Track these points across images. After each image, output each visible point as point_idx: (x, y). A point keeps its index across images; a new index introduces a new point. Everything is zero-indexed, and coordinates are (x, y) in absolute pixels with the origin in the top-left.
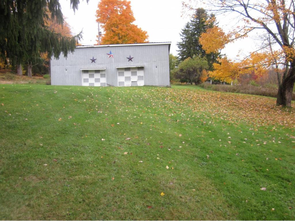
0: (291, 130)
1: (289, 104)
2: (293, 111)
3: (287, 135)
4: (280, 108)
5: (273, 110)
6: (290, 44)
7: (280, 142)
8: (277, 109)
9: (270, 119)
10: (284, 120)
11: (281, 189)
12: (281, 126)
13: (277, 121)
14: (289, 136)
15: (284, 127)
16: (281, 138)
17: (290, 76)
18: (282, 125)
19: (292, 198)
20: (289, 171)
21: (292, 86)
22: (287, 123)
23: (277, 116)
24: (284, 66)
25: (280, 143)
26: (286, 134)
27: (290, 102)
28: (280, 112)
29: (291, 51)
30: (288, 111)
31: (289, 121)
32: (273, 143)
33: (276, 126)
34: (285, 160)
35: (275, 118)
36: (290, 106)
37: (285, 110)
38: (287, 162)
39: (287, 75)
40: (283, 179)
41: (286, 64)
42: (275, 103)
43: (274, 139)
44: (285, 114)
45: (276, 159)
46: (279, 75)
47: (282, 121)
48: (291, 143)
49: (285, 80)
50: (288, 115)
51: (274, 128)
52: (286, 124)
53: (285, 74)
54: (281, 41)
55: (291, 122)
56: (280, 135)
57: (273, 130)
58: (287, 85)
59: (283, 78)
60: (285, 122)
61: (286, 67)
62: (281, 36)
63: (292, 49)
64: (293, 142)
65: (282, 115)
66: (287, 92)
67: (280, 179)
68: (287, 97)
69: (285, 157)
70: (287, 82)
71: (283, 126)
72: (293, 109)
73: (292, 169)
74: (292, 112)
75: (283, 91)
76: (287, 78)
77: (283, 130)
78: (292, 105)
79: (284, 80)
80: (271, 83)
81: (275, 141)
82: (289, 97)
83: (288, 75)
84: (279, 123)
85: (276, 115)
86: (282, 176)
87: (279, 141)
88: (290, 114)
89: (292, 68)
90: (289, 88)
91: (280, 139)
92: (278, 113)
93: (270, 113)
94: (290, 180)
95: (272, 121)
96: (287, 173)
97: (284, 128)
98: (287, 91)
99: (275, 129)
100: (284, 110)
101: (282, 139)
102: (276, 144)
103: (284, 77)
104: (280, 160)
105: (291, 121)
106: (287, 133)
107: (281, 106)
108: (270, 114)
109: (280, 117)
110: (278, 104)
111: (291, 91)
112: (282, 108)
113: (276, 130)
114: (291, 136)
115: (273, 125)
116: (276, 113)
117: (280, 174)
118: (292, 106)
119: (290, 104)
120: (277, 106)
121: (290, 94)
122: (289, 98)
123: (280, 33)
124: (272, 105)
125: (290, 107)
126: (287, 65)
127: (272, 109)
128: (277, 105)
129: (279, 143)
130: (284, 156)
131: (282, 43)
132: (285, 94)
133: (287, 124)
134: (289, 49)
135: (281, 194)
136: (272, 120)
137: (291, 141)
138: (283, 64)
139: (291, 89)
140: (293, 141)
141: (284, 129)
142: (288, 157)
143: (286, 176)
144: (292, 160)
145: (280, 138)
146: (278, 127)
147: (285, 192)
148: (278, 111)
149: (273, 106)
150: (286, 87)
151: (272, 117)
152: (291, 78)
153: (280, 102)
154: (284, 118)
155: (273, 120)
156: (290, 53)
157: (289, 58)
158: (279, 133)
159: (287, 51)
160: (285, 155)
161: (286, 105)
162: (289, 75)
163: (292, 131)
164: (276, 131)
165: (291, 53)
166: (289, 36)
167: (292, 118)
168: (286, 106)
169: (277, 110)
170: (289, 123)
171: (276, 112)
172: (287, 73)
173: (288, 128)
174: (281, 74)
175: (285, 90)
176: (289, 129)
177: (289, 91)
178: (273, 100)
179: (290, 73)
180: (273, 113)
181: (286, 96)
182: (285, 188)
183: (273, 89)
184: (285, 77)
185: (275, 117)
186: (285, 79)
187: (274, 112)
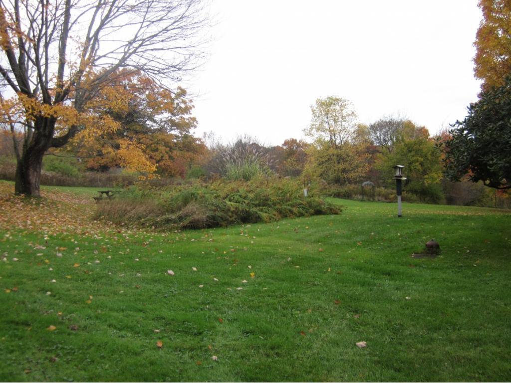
0: (37, 235)
1: (37, 191)
2: (44, 203)
3: (30, 245)
4: (22, 199)
5: (10, 202)
6: (32, 92)
7: (16, 259)
8: (16, 201)
9: (3, 220)
10: (28, 219)
11: (13, 343)
12: (21, 231)
13: (15, 223)
14: (33, 246)
15: (26, 232)
16: (19, 251)
17: (35, 145)
18: (23, 228)
19: (30, 354)
20: (29, 306)
21: (40, 161)
22: (33, 223)
23: (15, 214)
24: (25, 128)
25: (18, 261)
26: (28, 243)
27: (38, 189)
28: (22, 205)
29: (32, 104)
30: (36, 204)
31: (36, 220)
32: (4, 262)
33: (12, 231)
34: (23, 290)
35: (12, 217)
36: (38, 194)
37: (31, 201)
38: (27, 291)
39: (29, 142)
40: (17, 323)
41: (27, 124)
42: (13, 191)
43: (7, 255)
44: (31, 208)
45: (8, 291)
46: (17, 142)
47: (24, 221)
48: (36, 257)
49: (27, 151)
50: (35, 210)
51: (8, 236)
52: (30, 225)
53: (26, 141)
54: (16, 83)
55: (38, 222)
56: (17, 246)
57: (5, 239)
58: (30, 160)
59: (24, 148)
60: (29, 222)
61: (28, 129)
62: (16, 75)
63: (33, 99)
64: (39, 256)
65: (25, 211)
66: (31, 171)
67: (13, 326)
68: (33, 179)
69: (25, 283)
70: (30, 155)
71: (25, 230)
72: (43, 199)
73: (35, 302)
74: (41, 205)
75: (24, 170)
76: (30, 148)
77: (24, 236)
78: (42, 193)
79: (25, 150)
80: (7, 155)
81: (7, 259)
82: (36, 179)
83: (31, 143)
84: (19, 225)
85: (14, 211)
86: (17, 320)
87: (15, 257)
88: (39, 208)
89: (37, 132)
90: (35, 165)
91: (18, 254)
92: (18, 209)
93: (3, 208)
94: (30, 322)
95: (5, 223)
96: (26, 311)
97: (26, 234)
98: (31, 169)
99: (10, 236)
100: (28, 201)
101: (21, 254)
102: (9, 264)
103: (25, 146)
104: (15, 291)
105: (39, 220)
106: (30, 241)
107: (23, 195)
108: (3, 210)
109: (22, 215)
110: (18, 192)
111: (38, 170)
112: (24, 199)
113: (11, 238)
114: (37, 245)
115: (8, 230)
116: (14, 209)
117: (13, 316)
118: (42, 195)
119: (39, 191)
120: (17, 196)
121: (37, 175)
122: (36, 182)
123: (14, 70)
124: (6, 195)
125: (39, 197)
126: (30, 126)
127: (7, 201)
128: (16, 194)
129: (15, 261)
130: (22, 282)
131: (18, 87)
132: (28, 175)
133: (31, 227)
134: (28, 99)
135: (12, 352)
136: (5, 221)
137: (36, 254)
138: (23, 123)
139: (38, 166)
140: (39, 253)
141: (26, 236)
142: (29, 282)
143: (23, 316)
144: (35, 286)
145: (16, 252)
146: (16, 232)
147: (19, 346)
148: (18, 205)
149: (8, 196)
150: (30, 163)
151: (7, 216)
152: (36, 148)
153: (21, 189)
154: (28, 217)
155: (8, 222)
156: (30, 107)
157: (30, 114)
158: (17, 242)
159: (26, 102)
160: (25, 280)
161: (31, 193)
162: (34, 143)
163: (39, 237)
164: (11, 241)
165: (32, 106)
166: (30, 78)
167: (41, 215)
168: (32, 195)
169: (17, 203)
170: (35, 223)
171: (15, 206)
172: (31, 139)
173: (33, 232)
174: (20, 141)
175: (27, 169)
176: (35, 233)
177: (35, 170)
178: (10, 185)
179: (34, 139)
180: (9, 208)
181: (31, 177)
182: (20, 338)
183: (10, 167)
184: (27, 146)
185: (12, 215)
186: (28, 149)
187: (11, 207)
